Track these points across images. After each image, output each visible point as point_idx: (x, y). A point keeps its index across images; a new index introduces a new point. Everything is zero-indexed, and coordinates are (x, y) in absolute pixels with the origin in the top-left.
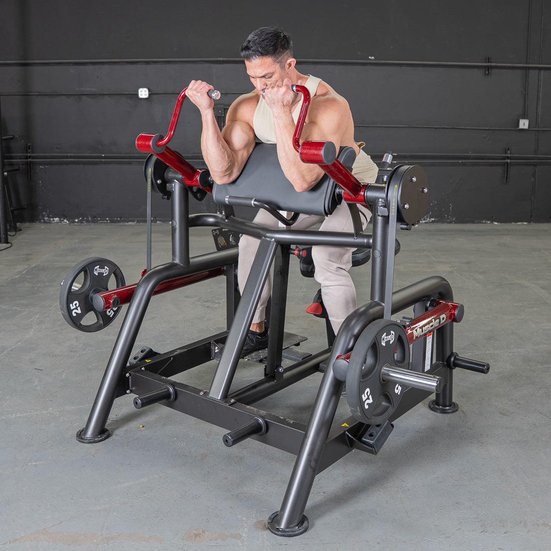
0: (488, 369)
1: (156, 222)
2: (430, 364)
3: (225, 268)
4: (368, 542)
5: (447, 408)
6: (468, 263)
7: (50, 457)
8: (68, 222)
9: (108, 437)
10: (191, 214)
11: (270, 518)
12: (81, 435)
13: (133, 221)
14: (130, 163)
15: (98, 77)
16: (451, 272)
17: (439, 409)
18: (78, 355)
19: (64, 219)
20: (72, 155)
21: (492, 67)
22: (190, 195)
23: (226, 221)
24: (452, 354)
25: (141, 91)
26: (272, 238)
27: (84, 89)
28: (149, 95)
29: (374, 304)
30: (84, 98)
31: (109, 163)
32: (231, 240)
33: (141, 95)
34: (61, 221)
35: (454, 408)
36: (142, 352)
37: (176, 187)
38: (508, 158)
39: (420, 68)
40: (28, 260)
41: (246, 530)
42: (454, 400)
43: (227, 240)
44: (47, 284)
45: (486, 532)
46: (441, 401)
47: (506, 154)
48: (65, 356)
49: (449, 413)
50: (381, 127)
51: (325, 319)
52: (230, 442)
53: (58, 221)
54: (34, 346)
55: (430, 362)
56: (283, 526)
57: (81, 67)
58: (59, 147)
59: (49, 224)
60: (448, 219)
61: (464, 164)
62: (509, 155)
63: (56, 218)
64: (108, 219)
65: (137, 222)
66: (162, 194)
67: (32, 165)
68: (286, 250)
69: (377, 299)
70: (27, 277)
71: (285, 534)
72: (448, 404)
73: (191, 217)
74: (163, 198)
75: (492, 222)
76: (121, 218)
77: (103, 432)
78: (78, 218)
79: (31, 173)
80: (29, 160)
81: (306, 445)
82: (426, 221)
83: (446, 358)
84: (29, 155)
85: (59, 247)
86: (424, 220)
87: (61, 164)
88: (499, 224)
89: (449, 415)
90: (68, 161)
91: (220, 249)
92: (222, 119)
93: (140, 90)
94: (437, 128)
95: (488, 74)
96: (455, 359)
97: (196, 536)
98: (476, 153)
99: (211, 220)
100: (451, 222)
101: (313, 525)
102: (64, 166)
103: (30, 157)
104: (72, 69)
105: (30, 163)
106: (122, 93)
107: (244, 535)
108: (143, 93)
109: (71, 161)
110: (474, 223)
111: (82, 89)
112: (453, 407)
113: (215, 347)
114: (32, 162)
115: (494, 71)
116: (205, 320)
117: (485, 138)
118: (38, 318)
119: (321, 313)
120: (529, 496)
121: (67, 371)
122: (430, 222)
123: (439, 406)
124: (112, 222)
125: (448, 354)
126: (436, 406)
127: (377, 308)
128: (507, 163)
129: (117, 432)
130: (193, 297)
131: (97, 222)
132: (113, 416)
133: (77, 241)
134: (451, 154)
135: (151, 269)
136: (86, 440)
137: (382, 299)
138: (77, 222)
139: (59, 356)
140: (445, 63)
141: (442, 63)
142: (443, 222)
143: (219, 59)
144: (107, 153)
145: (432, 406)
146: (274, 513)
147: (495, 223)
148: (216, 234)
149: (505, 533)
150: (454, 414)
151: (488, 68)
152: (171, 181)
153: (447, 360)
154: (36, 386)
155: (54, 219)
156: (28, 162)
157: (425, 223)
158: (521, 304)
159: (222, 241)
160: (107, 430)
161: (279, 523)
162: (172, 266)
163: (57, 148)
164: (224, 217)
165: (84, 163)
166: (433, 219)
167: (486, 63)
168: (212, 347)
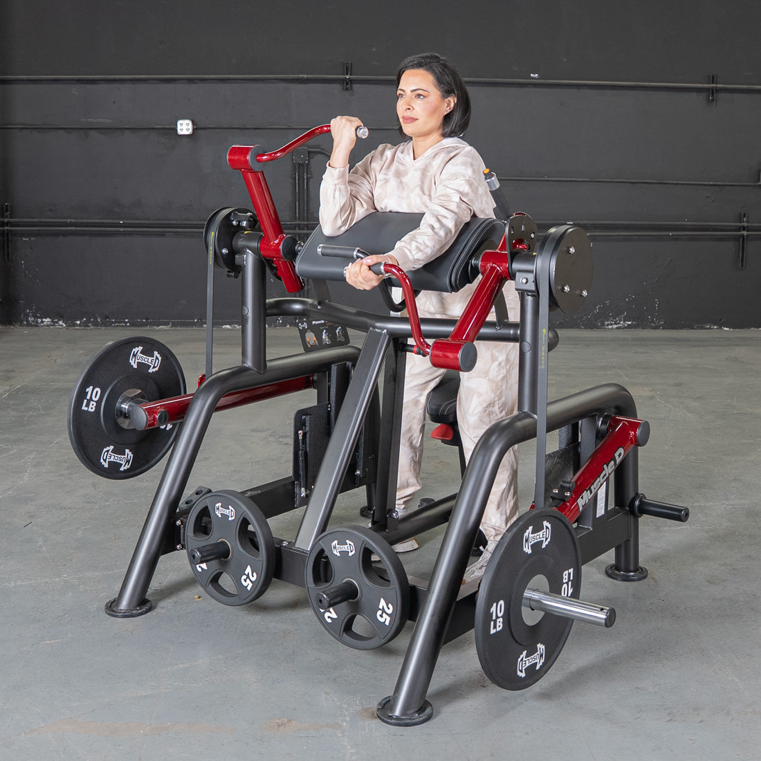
0: (687, 515)
1: (201, 325)
2: (604, 507)
3: (315, 378)
4: (512, 732)
5: (632, 574)
6: (679, 385)
7: (70, 635)
8: (64, 325)
9: (150, 610)
10: (269, 299)
11: (380, 704)
12: (112, 607)
13: (166, 324)
14: (163, 234)
15: (114, 103)
16: (652, 398)
17: (619, 575)
18: (98, 507)
19: (59, 320)
20: (73, 220)
21: (718, 90)
22: (268, 270)
23: (319, 307)
24: (637, 494)
25: (181, 124)
26: (382, 329)
27: (92, 120)
28: (194, 130)
29: (523, 415)
30: (93, 134)
31: (130, 234)
32: (324, 337)
33: (182, 130)
34: (54, 323)
35: (642, 574)
36: (197, 494)
37: (249, 260)
38: (744, 228)
39: (609, 92)
40: (9, 378)
41: (348, 719)
42: (641, 564)
43: (319, 337)
44: (42, 412)
45: (675, 721)
46: (623, 565)
47: (741, 222)
48: (79, 508)
49: (634, 580)
50: (548, 181)
51: (457, 447)
52: (326, 603)
53: (49, 323)
54: (30, 495)
55: (604, 504)
56: (397, 712)
57: (89, 86)
58: (53, 208)
59: (35, 328)
60: (652, 322)
61: (676, 238)
62: (745, 224)
63: (46, 318)
64: (127, 320)
65: (172, 326)
66: (227, 270)
67: (10, 236)
68: (401, 346)
69: (526, 409)
70: (11, 402)
71: (401, 723)
72: (632, 568)
73: (270, 303)
74: (228, 276)
75: (721, 328)
76: (147, 319)
77: (143, 603)
78: (81, 319)
79: (8, 246)
80: (6, 228)
81: (430, 602)
82: (618, 325)
83: (629, 502)
84: (6, 220)
85: (55, 361)
86: (615, 324)
87: (56, 234)
88: (731, 330)
89: (635, 584)
90: (68, 230)
91: (308, 350)
92: (305, 167)
93: (180, 122)
94: (635, 183)
95: (713, 100)
96: (641, 502)
97: (279, 726)
98: (695, 221)
99: (297, 307)
100: (656, 328)
101: (439, 713)
102: (61, 238)
103: (7, 224)
104: (75, 90)
105: (8, 234)
106: (151, 127)
107: (345, 724)
108: (185, 127)
109: (72, 230)
110: (692, 328)
111: (89, 120)
112: (640, 573)
113: (300, 490)
114: (10, 231)
115: (721, 96)
116: (282, 461)
117: (708, 197)
118: (34, 458)
119: (451, 437)
120: (737, 680)
121: (84, 528)
122: (625, 328)
123: (619, 571)
124: (133, 325)
125: (631, 495)
126: (616, 572)
127: (527, 421)
128: (743, 236)
129: (162, 604)
130: (263, 431)
131: (110, 325)
132: (154, 585)
133: (81, 352)
134: (657, 223)
135: (212, 375)
136: (120, 613)
137: (534, 408)
138: (80, 325)
139: (70, 508)
140: (647, 84)
141: (642, 84)
142: (644, 328)
143: (301, 76)
144: (127, 219)
145: (610, 572)
146: (386, 698)
147: (725, 329)
148: (304, 328)
149: (701, 722)
150: (641, 581)
151: (713, 92)
152: (241, 251)
153: (630, 503)
154: (40, 547)
155: (44, 320)
156: (4, 231)
157: (617, 328)
158: (751, 441)
159: (311, 338)
160: (148, 601)
161: (392, 708)
162: (242, 370)
163: (50, 210)
164: (316, 303)
165: (92, 234)
166: (630, 323)
167: (709, 84)
168: (297, 490)
